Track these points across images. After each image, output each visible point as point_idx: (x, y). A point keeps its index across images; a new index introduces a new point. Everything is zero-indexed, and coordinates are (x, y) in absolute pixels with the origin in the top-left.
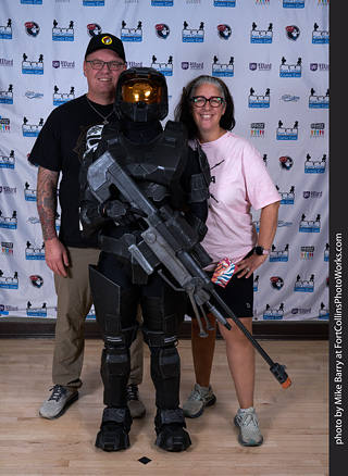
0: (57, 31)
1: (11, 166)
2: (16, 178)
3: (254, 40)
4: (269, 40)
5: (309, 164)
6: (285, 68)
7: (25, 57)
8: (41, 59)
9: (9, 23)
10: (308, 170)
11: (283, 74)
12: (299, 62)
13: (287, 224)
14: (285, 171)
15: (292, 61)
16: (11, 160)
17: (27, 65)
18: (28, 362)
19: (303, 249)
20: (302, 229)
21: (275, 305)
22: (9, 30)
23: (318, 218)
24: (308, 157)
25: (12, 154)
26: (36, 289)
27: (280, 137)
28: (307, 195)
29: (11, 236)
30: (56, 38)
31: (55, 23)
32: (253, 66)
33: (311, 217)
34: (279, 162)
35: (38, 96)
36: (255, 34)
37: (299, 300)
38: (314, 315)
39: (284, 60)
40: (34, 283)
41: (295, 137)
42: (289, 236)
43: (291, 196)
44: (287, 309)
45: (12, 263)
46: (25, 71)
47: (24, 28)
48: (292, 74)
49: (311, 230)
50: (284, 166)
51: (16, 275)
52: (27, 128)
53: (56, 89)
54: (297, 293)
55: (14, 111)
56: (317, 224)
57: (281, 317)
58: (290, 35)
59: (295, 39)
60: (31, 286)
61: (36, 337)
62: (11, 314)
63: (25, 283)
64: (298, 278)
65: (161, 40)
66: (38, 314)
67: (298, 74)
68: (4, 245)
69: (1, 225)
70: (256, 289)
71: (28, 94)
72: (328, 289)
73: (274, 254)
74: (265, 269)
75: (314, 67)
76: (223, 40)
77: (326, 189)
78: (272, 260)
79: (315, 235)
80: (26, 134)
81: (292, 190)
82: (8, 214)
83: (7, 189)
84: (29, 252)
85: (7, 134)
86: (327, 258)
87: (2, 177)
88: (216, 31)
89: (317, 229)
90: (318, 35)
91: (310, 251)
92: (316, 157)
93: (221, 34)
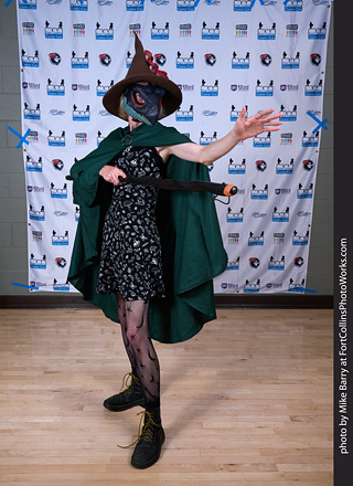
0: (75, 60)
1: (39, 170)
2: (44, 179)
3: (234, 66)
4: (247, 66)
5: (280, 167)
6: (260, 89)
7: (50, 82)
8: (62, 83)
9: (37, 54)
10: (279, 172)
11: (258, 94)
12: (271, 84)
13: (262, 215)
14: (260, 172)
16: (39, 165)
17: (51, 88)
18: (55, 327)
19: (275, 235)
20: (274, 219)
21: (253, 280)
22: (36, 59)
23: (288, 210)
24: (279, 161)
25: (40, 160)
27: (256, 145)
28: (278, 192)
29: (40, 226)
30: (74, 66)
31: (74, 54)
32: (234, 88)
33: (281, 209)
34: (255, 165)
35: (60, 113)
36: (236, 61)
37: (272, 276)
38: (284, 289)
39: (259, 82)
40: (59, 264)
41: (268, 145)
42: (264, 224)
43: (265, 192)
44: (262, 284)
45: (41, 248)
46: (50, 93)
47: (48, 58)
48: (265, 94)
49: (282, 220)
50: (259, 168)
51: (44, 258)
52: (52, 139)
53: (75, 107)
54: (271, 271)
55: (41, 125)
56: (286, 215)
57: (258, 290)
58: (264, 62)
59: (267, 65)
60: (57, 266)
61: (61, 307)
62: (41, 289)
63: (51, 264)
64: (272, 258)
66: (62, 288)
67: (271, 93)
68: (35, 233)
69: (32, 217)
70: (237, 267)
71: (52, 112)
72: (296, 268)
73: (252, 240)
74: (245, 252)
75: (283, 88)
76: (209, 67)
77: (294, 187)
78: (251, 244)
79: (285, 224)
80: (51, 143)
81: (266, 188)
82: (37, 208)
83: (36, 188)
84: (55, 239)
85: (36, 144)
86: (295, 243)
87: (32, 178)
88: (204, 59)
89: (287, 219)
90: (286, 61)
91: (281, 237)
92: (286, 161)
93: (208, 62)
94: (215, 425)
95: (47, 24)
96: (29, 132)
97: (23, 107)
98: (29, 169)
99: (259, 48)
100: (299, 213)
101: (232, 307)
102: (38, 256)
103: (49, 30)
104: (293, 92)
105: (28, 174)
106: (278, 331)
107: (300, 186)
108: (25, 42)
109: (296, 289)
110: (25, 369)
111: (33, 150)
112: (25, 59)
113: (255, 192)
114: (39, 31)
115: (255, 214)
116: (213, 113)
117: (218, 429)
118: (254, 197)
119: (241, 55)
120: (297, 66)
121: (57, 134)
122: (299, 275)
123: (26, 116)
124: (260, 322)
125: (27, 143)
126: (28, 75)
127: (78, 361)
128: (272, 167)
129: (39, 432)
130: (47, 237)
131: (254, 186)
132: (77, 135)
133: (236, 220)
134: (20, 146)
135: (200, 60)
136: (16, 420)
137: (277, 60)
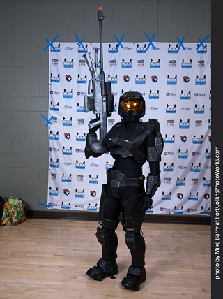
0: (79, 79)
1: (57, 139)
2: (59, 144)
3: (168, 83)
4: (176, 83)
5: (195, 140)
6: (183, 95)
7: (65, 90)
8: (72, 91)
9: (59, 76)
10: (194, 142)
11: (182, 98)
12: (190, 92)
13: (185, 168)
14: (183, 142)
15: (186, 92)
16: (57, 136)
17: (65, 94)
19: (193, 180)
20: (192, 170)
21: (179, 207)
22: (58, 79)
23: (200, 165)
24: (194, 136)
25: (58, 133)
26: (66, 196)
27: (181, 127)
28: (194, 154)
29: (55, 171)
30: (79, 82)
31: (79, 76)
32: (168, 95)
33: (196, 164)
34: (180, 138)
35: (70, 107)
37: (190, 204)
38: (198, 212)
39: (182, 92)
40: (65, 193)
41: (188, 127)
42: (186, 173)
43: (186, 154)
44: (185, 208)
45: (56, 183)
46: (65, 96)
48: (186, 98)
49: (196, 171)
50: (183, 140)
51: (57, 189)
52: (65, 122)
54: (190, 201)
55: (59, 114)
56: (199, 168)
57: (182, 213)
58: (185, 81)
59: (187, 82)
60: (64, 194)
61: (65, 219)
62: (54, 207)
63: (61, 193)
64: (190, 193)
65: (126, 83)
66: (66, 208)
67: (189, 98)
68: (52, 175)
69: (51, 165)
70: (169, 198)
71: (66, 107)
72: (205, 200)
73: (178, 182)
74: (174, 189)
75: (196, 95)
76: (154, 83)
77: (203, 151)
78: (178, 184)
79: (198, 173)
80: (64, 124)
81: (187, 152)
82: (55, 160)
83: (55, 149)
84: (64, 178)
85: (55, 124)
86: (204, 185)
87: (52, 143)
88: (151, 79)
89: (199, 170)
90: (198, 80)
91: (196, 181)
92: (198, 136)
93: (153, 80)
94: (156, 291)
95: (65, 60)
96: (52, 118)
97: (50, 104)
98: (51, 138)
99: (182, 73)
100: (206, 167)
101: (166, 223)
102: (54, 188)
103: (66, 63)
104: (202, 97)
105: (50, 141)
106: (194, 237)
107: (207, 151)
108: (53, 69)
109: (205, 213)
110: (43, 253)
111: (54, 128)
112: (52, 78)
113: (180, 154)
114: (61, 64)
115: (180, 167)
116: (156, 109)
117: (157, 294)
118: (179, 157)
119: (172, 77)
120: (204, 83)
121: (68, 119)
122: (207, 204)
123: (51, 109)
124: (183, 232)
125: (51, 124)
126: (53, 86)
127: (74, 250)
128: (190, 140)
129: (50, 290)
130: (59, 177)
131: (180, 151)
132: (79, 120)
133: (169, 170)
134: (47, 126)
135: (148, 79)
136: (37, 282)
137: (193, 80)
